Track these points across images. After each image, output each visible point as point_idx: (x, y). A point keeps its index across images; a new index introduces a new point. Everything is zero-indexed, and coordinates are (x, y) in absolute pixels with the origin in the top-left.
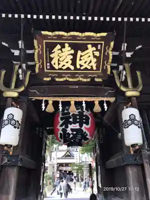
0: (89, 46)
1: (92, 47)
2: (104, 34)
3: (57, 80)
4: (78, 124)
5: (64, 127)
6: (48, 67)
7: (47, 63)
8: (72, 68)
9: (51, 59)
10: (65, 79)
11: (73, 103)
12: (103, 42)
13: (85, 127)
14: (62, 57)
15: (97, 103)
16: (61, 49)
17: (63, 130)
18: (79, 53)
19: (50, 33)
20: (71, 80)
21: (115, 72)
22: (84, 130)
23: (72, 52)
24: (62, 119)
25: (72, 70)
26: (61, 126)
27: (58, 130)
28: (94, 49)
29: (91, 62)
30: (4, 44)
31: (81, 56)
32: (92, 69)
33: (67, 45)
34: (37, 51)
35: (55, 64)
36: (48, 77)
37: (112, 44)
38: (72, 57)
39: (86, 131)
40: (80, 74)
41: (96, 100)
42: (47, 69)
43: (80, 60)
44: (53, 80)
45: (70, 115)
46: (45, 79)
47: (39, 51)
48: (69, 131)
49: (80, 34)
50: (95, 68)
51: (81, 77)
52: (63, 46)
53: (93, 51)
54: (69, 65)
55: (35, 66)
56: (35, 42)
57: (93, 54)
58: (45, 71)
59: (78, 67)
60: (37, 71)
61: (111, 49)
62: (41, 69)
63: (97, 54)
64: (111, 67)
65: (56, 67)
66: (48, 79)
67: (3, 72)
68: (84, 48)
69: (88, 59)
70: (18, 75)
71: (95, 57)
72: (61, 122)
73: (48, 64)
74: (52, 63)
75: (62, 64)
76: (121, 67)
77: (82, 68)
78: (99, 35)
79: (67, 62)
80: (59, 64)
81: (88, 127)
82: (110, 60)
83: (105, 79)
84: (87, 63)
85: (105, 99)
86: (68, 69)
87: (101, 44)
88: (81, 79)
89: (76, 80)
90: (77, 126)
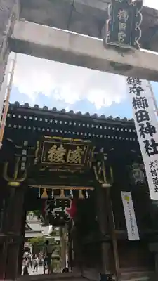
0: (78, 147)
2: (90, 141)
3: (50, 170)
5: (49, 210)
7: (43, 157)
8: (63, 161)
9: (49, 154)
10: (56, 170)
11: (62, 191)
12: (87, 145)
13: (66, 210)
14: (56, 154)
15: (81, 191)
16: (56, 148)
18: (70, 152)
19: (50, 137)
20: (61, 170)
21: (95, 168)
22: (66, 212)
24: (48, 203)
25: (63, 163)
28: (81, 149)
29: (77, 158)
31: (71, 154)
32: (78, 163)
33: (62, 146)
34: (38, 148)
36: (43, 167)
37: (94, 147)
38: (64, 154)
41: (81, 189)
42: (43, 161)
43: (70, 156)
45: (55, 200)
48: (53, 213)
49: (72, 140)
50: (80, 162)
52: (58, 146)
53: (80, 151)
54: (61, 159)
55: (34, 159)
56: (38, 143)
57: (80, 153)
58: (42, 163)
59: (68, 161)
60: (35, 163)
61: (93, 150)
62: (39, 162)
63: (83, 152)
64: (92, 163)
65: (51, 160)
66: (42, 169)
67: (6, 164)
68: (74, 148)
69: (75, 156)
70: (20, 165)
71: (81, 155)
72: (47, 206)
73: (45, 158)
74: (49, 157)
75: (56, 158)
76: (99, 163)
77: (71, 162)
78: (85, 141)
80: (53, 158)
81: (69, 209)
84: (75, 159)
85: (87, 188)
86: (60, 162)
88: (69, 170)
89: (64, 171)
90: (60, 209)
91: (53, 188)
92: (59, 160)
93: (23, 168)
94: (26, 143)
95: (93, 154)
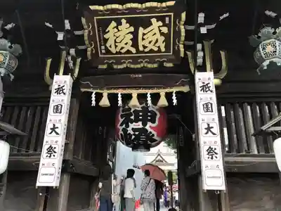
0: (154, 20)
1: (157, 21)
2: (172, 3)
3: (115, 67)
4: (140, 123)
5: (124, 126)
6: (103, 51)
7: (101, 45)
8: (134, 50)
9: (106, 40)
10: (125, 66)
11: (135, 96)
12: (172, 14)
13: (150, 127)
14: (119, 37)
15: (163, 95)
16: (117, 27)
17: (123, 130)
18: (141, 30)
19: (101, 8)
20: (132, 66)
21: (189, 53)
22: (149, 130)
23: (132, 29)
24: (122, 117)
25: (133, 54)
26: (121, 125)
27: (119, 130)
28: (160, 23)
29: (157, 41)
30: (48, 24)
31: (144, 34)
32: (159, 51)
33: (124, 21)
34: (86, 31)
35: (110, 47)
36: (104, 64)
37: (184, 15)
38: (131, 36)
39: (152, 131)
40: (144, 58)
41: (162, 92)
42: (102, 53)
43: (143, 39)
44: (110, 66)
45: (132, 111)
46: (100, 67)
47: (89, 32)
48: (130, 131)
49: (139, 6)
50: (163, 49)
51: (146, 62)
52: (119, 23)
53: (159, 27)
54: (129, 47)
55: (86, 50)
56: (83, 20)
57: (160, 31)
58: (100, 56)
59: (141, 49)
60: (89, 57)
61: (182, 23)
62: (95, 55)
63: (165, 30)
64: (185, 46)
65: (113, 50)
66: (105, 67)
67: (49, 61)
68: (146, 23)
69: (153, 36)
71: (162, 34)
72: (121, 120)
73: (103, 47)
74: (108, 45)
75: (120, 46)
77: (146, 50)
78: (164, 5)
79: (126, 44)
80: (116, 46)
81: (154, 125)
82: (183, 38)
83: (179, 63)
84: (153, 43)
86: (128, 52)
87: (170, 16)
88: (146, 65)
89: (139, 66)
90: (139, 125)
91: (120, 92)
95: (183, 30)
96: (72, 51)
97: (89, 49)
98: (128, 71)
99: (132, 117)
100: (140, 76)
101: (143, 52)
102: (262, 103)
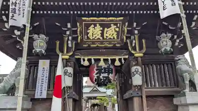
0: (112, 25)
1: (114, 25)
2: (122, 18)
3: (92, 46)
5: (98, 75)
8: (101, 38)
9: (88, 33)
10: (96, 45)
11: (102, 60)
13: (111, 76)
14: (95, 32)
15: (117, 59)
16: (94, 28)
18: (106, 29)
19: (87, 19)
20: (100, 46)
21: (128, 41)
23: (101, 29)
24: (97, 70)
25: (101, 40)
26: (96, 74)
27: (94, 76)
28: (115, 27)
29: (113, 34)
30: (57, 24)
31: (107, 31)
32: (114, 38)
33: (98, 25)
34: (79, 29)
36: (86, 44)
37: (127, 24)
38: (101, 32)
39: (111, 78)
40: (106, 42)
41: (117, 58)
42: (85, 39)
43: (107, 33)
44: (89, 46)
49: (106, 19)
50: (116, 38)
52: (95, 25)
54: (99, 37)
56: (78, 24)
59: (105, 37)
60: (79, 41)
61: (126, 27)
62: (82, 40)
63: (117, 29)
64: (126, 37)
65: (91, 38)
66: (85, 46)
67: (58, 43)
68: (109, 26)
69: (111, 32)
70: (68, 44)
71: (116, 31)
72: (96, 72)
73: (86, 36)
74: (89, 35)
75: (95, 36)
77: (108, 38)
78: (118, 19)
79: (98, 35)
80: (93, 36)
82: (126, 34)
83: (122, 45)
84: (111, 35)
85: (122, 57)
87: (120, 23)
88: (107, 45)
89: (103, 46)
92: (98, 37)
93: (70, 45)
94: (69, 25)
95: (126, 30)
96: (70, 38)
97: (79, 37)
98: (98, 48)
99: (103, 71)
100: (105, 50)
101: (106, 39)
102: (161, 64)
